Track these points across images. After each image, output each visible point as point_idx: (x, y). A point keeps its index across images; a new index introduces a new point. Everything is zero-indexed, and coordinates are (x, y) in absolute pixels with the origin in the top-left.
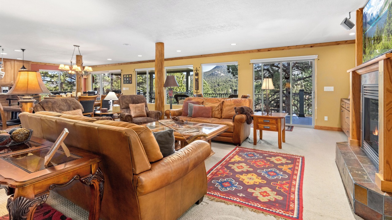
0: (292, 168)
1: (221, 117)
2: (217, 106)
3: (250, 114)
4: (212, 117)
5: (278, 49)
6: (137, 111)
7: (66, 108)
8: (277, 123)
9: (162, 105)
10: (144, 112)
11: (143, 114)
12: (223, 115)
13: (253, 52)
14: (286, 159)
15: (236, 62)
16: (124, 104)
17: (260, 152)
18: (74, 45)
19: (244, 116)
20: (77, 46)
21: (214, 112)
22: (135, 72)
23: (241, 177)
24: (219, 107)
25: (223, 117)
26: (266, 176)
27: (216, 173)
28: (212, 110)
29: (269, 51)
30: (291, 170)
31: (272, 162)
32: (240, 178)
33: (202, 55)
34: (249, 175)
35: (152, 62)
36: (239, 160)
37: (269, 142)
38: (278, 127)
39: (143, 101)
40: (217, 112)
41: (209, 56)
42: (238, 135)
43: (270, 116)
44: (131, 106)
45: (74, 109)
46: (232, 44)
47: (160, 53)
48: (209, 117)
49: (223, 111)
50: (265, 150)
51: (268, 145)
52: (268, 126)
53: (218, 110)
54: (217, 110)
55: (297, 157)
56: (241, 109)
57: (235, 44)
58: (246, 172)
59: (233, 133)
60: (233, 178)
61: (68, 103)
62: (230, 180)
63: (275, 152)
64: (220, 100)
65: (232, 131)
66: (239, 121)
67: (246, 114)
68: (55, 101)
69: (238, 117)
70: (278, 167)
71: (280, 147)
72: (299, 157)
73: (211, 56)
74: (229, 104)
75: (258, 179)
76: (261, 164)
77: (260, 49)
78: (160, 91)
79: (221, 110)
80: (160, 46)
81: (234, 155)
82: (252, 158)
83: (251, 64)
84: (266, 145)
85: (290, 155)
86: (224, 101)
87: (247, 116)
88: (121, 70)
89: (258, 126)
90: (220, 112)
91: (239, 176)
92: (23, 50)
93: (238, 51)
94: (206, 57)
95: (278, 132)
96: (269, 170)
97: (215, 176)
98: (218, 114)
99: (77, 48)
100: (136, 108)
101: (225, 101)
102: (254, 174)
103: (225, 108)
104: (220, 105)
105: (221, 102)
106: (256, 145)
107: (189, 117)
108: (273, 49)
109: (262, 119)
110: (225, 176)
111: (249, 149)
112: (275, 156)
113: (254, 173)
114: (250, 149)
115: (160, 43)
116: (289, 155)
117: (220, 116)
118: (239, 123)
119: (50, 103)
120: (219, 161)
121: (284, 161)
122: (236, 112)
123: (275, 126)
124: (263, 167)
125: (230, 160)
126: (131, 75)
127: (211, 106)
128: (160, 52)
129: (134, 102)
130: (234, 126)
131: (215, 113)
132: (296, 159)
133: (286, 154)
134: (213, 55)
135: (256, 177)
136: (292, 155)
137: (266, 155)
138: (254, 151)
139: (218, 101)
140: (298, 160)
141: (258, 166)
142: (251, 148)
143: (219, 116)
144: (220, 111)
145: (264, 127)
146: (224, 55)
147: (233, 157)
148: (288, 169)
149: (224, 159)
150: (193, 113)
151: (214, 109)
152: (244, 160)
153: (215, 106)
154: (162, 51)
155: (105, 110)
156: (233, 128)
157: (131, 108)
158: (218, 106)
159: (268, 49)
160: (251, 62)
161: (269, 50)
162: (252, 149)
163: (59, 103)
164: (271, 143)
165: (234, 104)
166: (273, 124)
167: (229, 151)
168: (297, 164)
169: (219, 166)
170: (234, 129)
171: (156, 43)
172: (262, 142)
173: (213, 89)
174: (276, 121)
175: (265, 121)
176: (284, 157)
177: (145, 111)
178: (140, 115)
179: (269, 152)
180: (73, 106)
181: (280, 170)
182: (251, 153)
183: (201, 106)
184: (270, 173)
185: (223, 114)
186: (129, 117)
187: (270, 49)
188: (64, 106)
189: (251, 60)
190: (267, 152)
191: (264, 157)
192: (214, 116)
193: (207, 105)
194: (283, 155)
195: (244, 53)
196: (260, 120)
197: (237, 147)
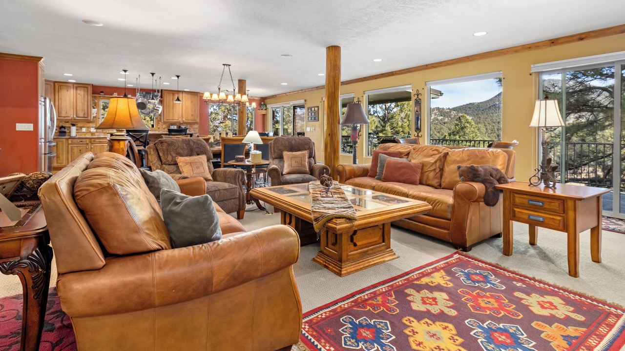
0: (576, 338)
1: (440, 185)
2: (433, 161)
3: (496, 182)
4: (421, 183)
5: (609, 31)
6: (294, 164)
7: (186, 152)
8: (564, 211)
9: (334, 155)
10: (305, 166)
11: (303, 169)
12: (444, 182)
13: (538, 46)
14: (572, 309)
15: (498, 73)
16: (276, 151)
17: (507, 274)
18: (223, 65)
19: (478, 187)
20: (227, 65)
21: (427, 173)
22: (323, 102)
23: (413, 324)
24: (438, 164)
25: (443, 185)
26: (479, 341)
27: (366, 300)
28: (422, 169)
29: (582, 39)
30: (570, 344)
31: (526, 309)
32: (408, 326)
33: (427, 65)
34: (437, 327)
35: (346, 84)
36: (439, 284)
37: (551, 255)
38: (567, 221)
39: (307, 147)
40: (431, 175)
41: (441, 66)
42: (460, 228)
43: (551, 192)
44: (286, 154)
45: (198, 155)
46: (476, 34)
47: (332, 65)
48: (413, 183)
49: (444, 173)
50: (524, 273)
51: (542, 263)
52: (540, 216)
53: (434, 170)
54: (432, 171)
55: (613, 310)
56: (470, 170)
57: (485, 33)
58: (434, 315)
59: (450, 220)
60: (391, 323)
61: (190, 145)
62: (382, 325)
63: (551, 283)
64: (441, 150)
65: (449, 216)
66: (465, 197)
67: (483, 182)
68: (172, 142)
69: (462, 186)
70: (533, 324)
71: (573, 273)
72: (619, 312)
73: (445, 65)
74: (458, 159)
75: (452, 341)
76: (488, 305)
77: (557, 39)
78: (331, 131)
79: (442, 170)
80: (334, 51)
81: (437, 270)
82: (477, 285)
83: (533, 75)
84: (538, 260)
85: (593, 300)
86: (448, 153)
87: (486, 187)
88: (305, 101)
89: (514, 212)
90: (438, 175)
91: (410, 322)
92: (178, 77)
93: (501, 50)
94: (435, 67)
95: (566, 234)
96: (501, 326)
97: (358, 308)
98: (435, 178)
99: (227, 68)
100: (292, 158)
101: (450, 153)
102: (451, 326)
103: (447, 167)
104: (439, 159)
105: (441, 155)
106: (508, 255)
107: (376, 179)
108: (593, 34)
109: (525, 196)
110: (377, 313)
111: (483, 262)
112: (543, 292)
113: (453, 325)
114: (486, 263)
115: (332, 46)
116: (591, 299)
117: (437, 183)
118: (464, 200)
119: (165, 144)
120: (394, 275)
121: (563, 310)
122: (460, 176)
123: (559, 218)
124: (488, 312)
125: (418, 279)
126: (318, 107)
127: (421, 161)
128: (333, 62)
129: (292, 149)
130: (453, 206)
131: (428, 176)
132: (609, 314)
133: (581, 295)
134: (448, 62)
135: (449, 335)
136: (599, 302)
137: (519, 284)
138: (492, 271)
139: (436, 152)
140: (611, 320)
141: (478, 307)
142: (489, 261)
143: (435, 182)
144: (439, 173)
145: (529, 215)
146: (470, 61)
147: (428, 274)
148: (560, 339)
149: (407, 274)
150: (384, 172)
151: (426, 169)
152: (451, 285)
153: (428, 163)
154: (335, 61)
155: (240, 158)
156: (450, 210)
157: (285, 157)
158: (436, 162)
159: (578, 37)
160: (533, 71)
161: (581, 37)
162: (490, 264)
163: (177, 145)
164: (554, 258)
165: (468, 160)
166: (553, 212)
167: (432, 259)
168: (603, 330)
169: (383, 288)
170: (453, 212)
171: (327, 48)
172: (532, 251)
173: (495, 134)
174: (561, 207)
175: (530, 202)
176: (568, 302)
177: (307, 164)
178: (298, 170)
179: (534, 279)
180: (197, 150)
181: (534, 334)
182: (482, 271)
183: (404, 160)
184: (496, 335)
185: (443, 180)
186: (274, 173)
187: (583, 36)
188: (183, 149)
189: (532, 66)
190: (527, 277)
191: (511, 290)
192: (426, 181)
193: (414, 159)
194: (571, 296)
195: (516, 51)
196: (518, 200)
197: (455, 253)
